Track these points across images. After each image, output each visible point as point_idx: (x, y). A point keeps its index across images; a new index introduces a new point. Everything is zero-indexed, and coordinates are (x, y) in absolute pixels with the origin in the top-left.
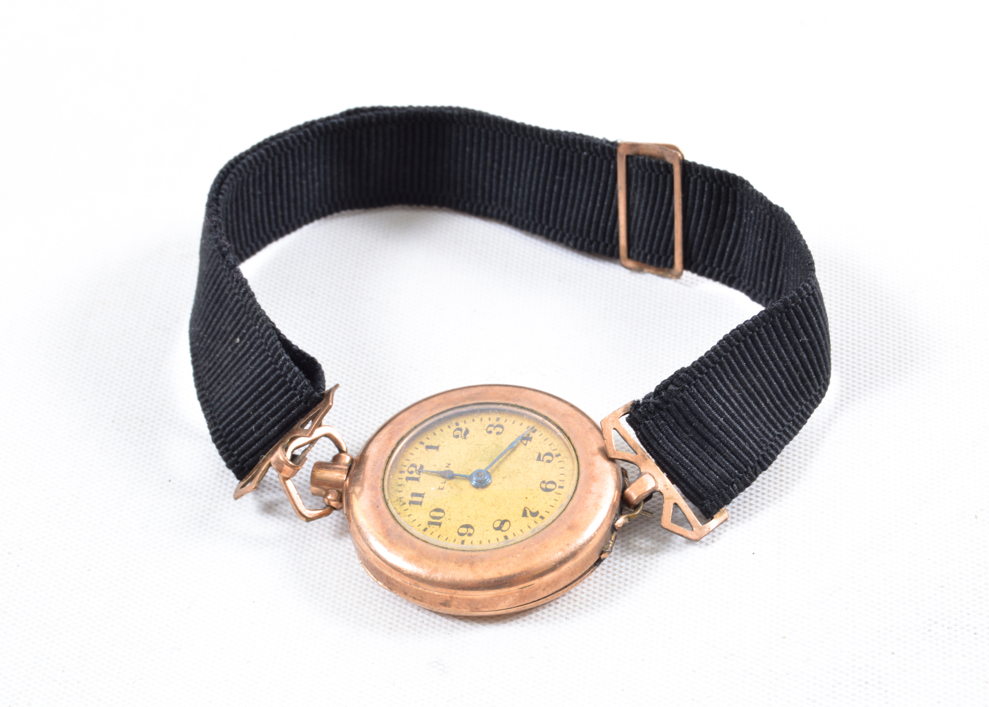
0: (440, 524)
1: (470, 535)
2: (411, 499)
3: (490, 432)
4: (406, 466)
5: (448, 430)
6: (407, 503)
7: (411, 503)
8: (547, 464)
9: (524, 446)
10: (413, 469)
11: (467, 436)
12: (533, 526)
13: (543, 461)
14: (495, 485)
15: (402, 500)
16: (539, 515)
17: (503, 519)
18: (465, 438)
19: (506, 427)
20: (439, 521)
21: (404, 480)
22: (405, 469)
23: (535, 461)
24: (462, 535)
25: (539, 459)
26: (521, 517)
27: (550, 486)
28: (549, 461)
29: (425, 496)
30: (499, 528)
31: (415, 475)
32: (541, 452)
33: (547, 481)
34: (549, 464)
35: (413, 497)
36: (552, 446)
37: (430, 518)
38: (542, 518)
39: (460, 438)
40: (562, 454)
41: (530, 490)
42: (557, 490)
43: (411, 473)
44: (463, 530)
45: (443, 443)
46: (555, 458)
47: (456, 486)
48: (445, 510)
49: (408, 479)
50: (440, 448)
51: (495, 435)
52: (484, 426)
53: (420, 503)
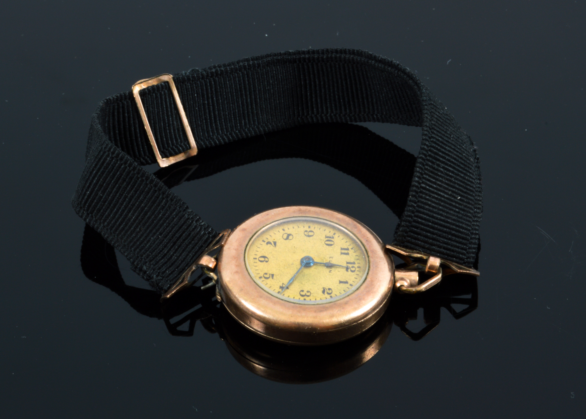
0: (326, 237)
1: (306, 231)
2: (348, 251)
3: (308, 292)
4: (357, 271)
5: (336, 293)
6: (350, 249)
7: (348, 249)
8: (267, 272)
9: (284, 283)
10: (353, 269)
11: (322, 290)
12: (268, 237)
13: (270, 274)
14: (297, 260)
15: (354, 251)
16: (266, 242)
17: (288, 241)
18: (324, 288)
19: (298, 295)
20: (327, 239)
21: (356, 263)
22: (357, 269)
23: (275, 274)
24: (311, 231)
25: (273, 275)
26: (277, 241)
27: (262, 259)
28: (266, 274)
29: (340, 254)
30: (289, 235)
31: (350, 266)
32: (272, 279)
33: (265, 262)
34: (265, 272)
35: (347, 252)
36: (266, 283)
37: (333, 241)
38: (264, 241)
39: (327, 288)
40: (258, 278)
41: (274, 257)
42: (257, 257)
43: (353, 267)
44: (311, 234)
45: (338, 285)
46: (262, 276)
47: (322, 259)
48: (325, 245)
49: (354, 263)
50: (338, 282)
51: (304, 290)
52: (313, 296)
53: (342, 249)
